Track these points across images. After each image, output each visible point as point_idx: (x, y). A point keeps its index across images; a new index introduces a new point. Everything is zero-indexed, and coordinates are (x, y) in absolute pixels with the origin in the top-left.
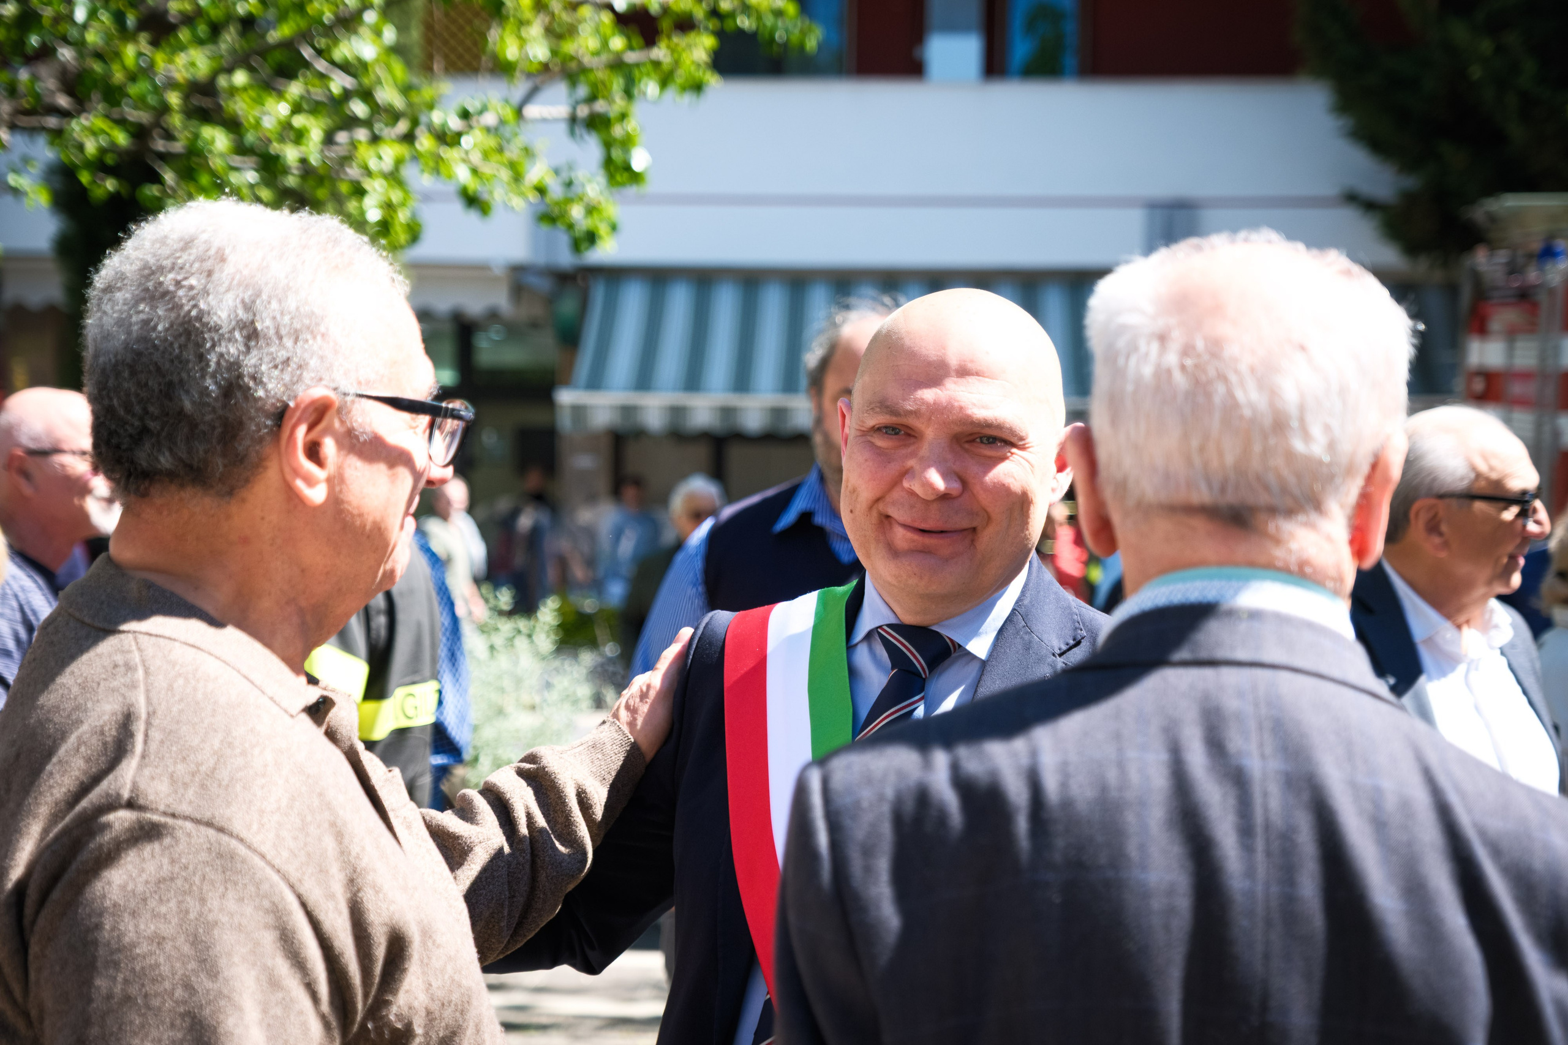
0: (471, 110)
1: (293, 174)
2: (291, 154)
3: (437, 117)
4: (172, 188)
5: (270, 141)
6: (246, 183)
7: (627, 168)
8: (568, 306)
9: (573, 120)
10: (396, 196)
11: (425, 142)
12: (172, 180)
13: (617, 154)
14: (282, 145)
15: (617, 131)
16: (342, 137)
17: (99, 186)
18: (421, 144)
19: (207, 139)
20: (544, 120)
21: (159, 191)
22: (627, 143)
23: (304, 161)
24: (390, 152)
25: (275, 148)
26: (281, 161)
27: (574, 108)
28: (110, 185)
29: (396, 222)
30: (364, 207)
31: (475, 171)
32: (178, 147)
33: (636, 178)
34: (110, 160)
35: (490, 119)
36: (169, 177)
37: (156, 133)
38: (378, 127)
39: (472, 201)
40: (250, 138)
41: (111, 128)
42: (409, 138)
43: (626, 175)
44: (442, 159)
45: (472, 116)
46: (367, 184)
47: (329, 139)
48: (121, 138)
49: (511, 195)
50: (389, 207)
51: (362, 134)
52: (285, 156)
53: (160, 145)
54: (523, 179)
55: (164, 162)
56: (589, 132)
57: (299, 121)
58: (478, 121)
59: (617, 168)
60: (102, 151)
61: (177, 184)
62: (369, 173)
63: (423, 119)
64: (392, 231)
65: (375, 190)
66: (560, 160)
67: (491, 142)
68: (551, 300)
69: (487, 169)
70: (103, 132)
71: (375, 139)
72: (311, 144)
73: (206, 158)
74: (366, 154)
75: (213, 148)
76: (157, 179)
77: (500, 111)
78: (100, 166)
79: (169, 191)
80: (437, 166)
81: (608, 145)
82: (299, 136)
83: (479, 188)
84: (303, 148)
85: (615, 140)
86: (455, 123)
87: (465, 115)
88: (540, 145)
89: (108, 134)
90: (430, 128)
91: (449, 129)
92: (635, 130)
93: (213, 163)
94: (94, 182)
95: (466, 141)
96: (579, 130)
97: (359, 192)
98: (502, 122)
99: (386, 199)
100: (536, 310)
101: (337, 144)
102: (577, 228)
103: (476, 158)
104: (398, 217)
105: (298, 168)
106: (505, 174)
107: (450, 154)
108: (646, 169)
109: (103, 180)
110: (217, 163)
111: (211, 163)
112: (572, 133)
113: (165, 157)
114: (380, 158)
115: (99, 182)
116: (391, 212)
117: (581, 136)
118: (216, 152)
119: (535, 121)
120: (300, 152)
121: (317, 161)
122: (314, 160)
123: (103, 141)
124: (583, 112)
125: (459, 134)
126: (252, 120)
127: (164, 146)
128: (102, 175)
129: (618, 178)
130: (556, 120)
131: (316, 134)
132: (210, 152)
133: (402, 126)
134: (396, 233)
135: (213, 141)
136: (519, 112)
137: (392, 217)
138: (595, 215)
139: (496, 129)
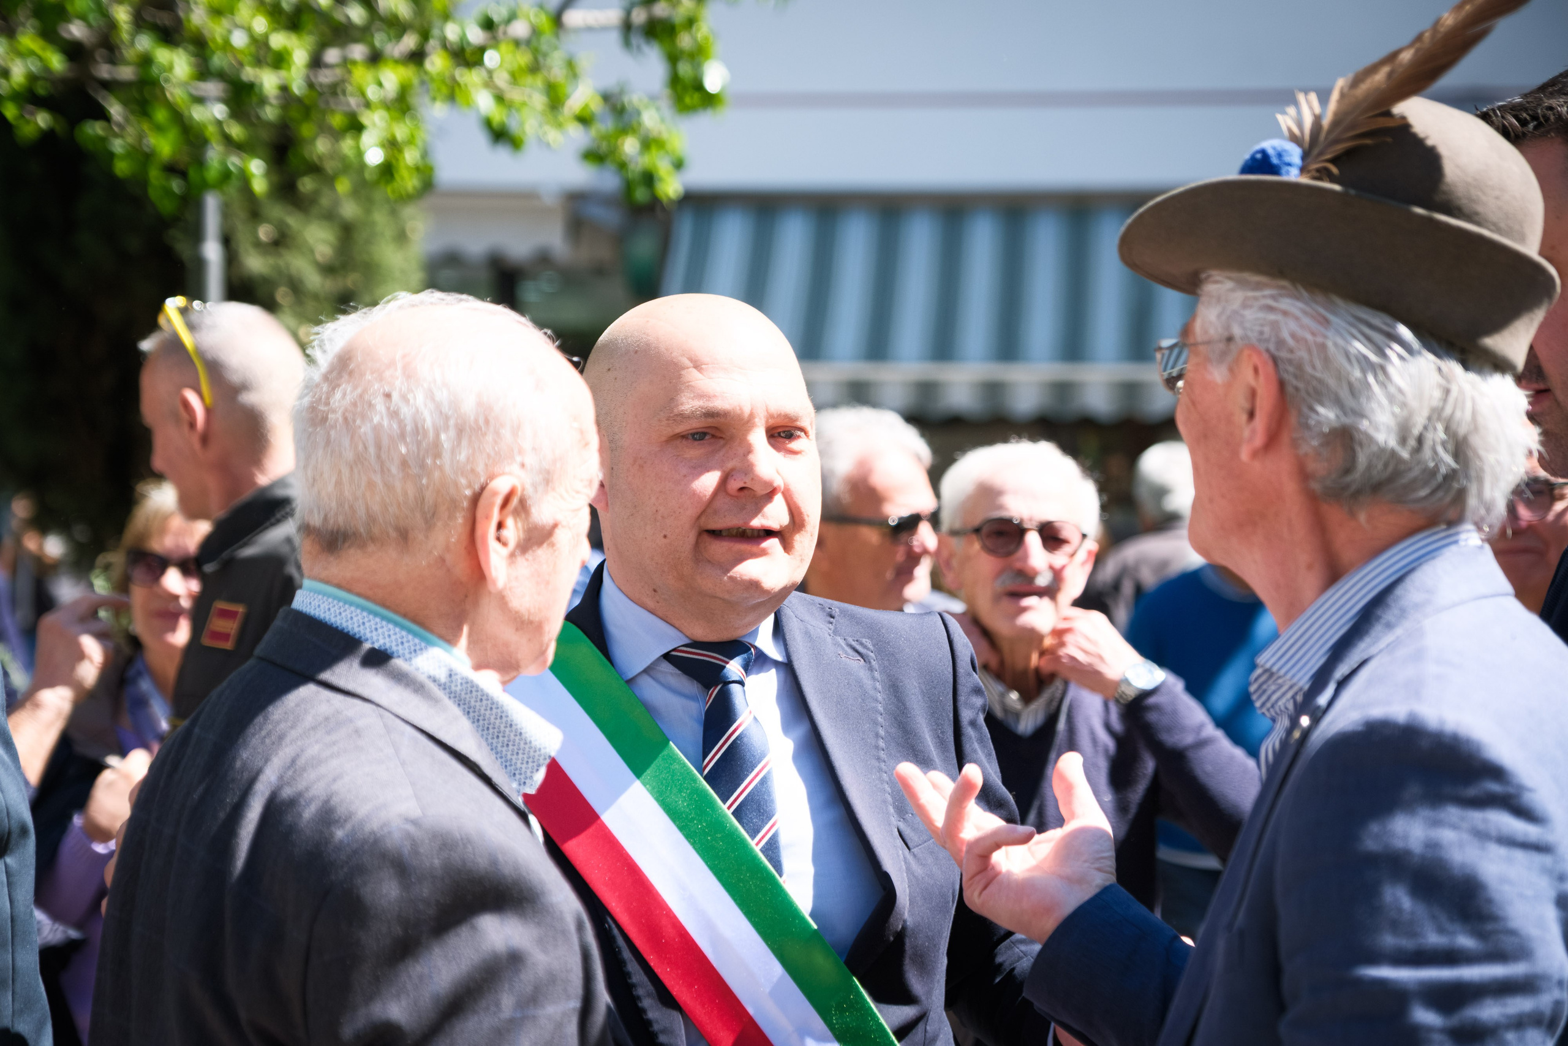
0: (496, 18)
1: (271, 105)
2: (269, 81)
3: (452, 32)
4: (119, 125)
5: (241, 65)
6: (211, 118)
7: (699, 87)
8: (644, 247)
9: (627, 27)
10: (401, 132)
11: (437, 63)
12: (120, 115)
13: (684, 69)
14: (257, 70)
15: (684, 41)
16: (332, 55)
17: (28, 122)
18: (433, 63)
19: (164, 65)
20: (589, 29)
21: (103, 129)
22: (698, 55)
23: (284, 89)
24: (392, 78)
25: (249, 73)
26: (257, 90)
27: (628, 13)
28: (43, 120)
29: (402, 164)
30: (362, 147)
31: (500, 98)
32: (126, 73)
33: (709, 100)
34: (41, 90)
35: (520, 29)
36: (115, 110)
37: (100, 53)
38: (379, 39)
39: (500, 135)
40: (218, 61)
41: (44, 49)
42: (417, 57)
43: (697, 96)
44: (459, 85)
45: (498, 26)
46: (366, 118)
47: (316, 62)
48: (56, 62)
49: (547, 128)
50: (392, 145)
51: (358, 51)
52: (261, 85)
53: (104, 71)
54: (563, 104)
55: (110, 92)
56: (648, 42)
57: (279, 40)
58: (505, 33)
59: (685, 88)
60: (32, 78)
61: (127, 120)
62: (368, 105)
63: (435, 32)
64: (396, 176)
65: (374, 125)
66: (609, 83)
67: (523, 58)
68: (621, 239)
69: (514, 95)
70: (32, 53)
71: (375, 58)
72: (294, 69)
73: (163, 89)
74: (362, 75)
75: (170, 76)
76: (102, 115)
77: (532, 18)
78: (30, 98)
79: (116, 129)
80: (453, 93)
81: (673, 58)
82: (279, 61)
83: (505, 119)
84: (283, 73)
85: (682, 52)
86: (475, 35)
87: (488, 25)
88: (585, 61)
89: (40, 58)
90: (444, 44)
91: (469, 43)
92: (706, 39)
93: (172, 94)
94: (22, 116)
95: (491, 58)
96: (636, 40)
97: (356, 127)
98: (536, 32)
99: (389, 136)
100: (603, 252)
101: (328, 66)
102: (632, 167)
103: (502, 80)
104: (404, 158)
105: (277, 97)
106: (539, 100)
107: (471, 78)
108: (723, 89)
109: (32, 114)
110: (176, 94)
111: (168, 95)
112: (627, 43)
113: (109, 86)
114: (380, 84)
115: (27, 116)
116: (396, 152)
117: (639, 48)
118: (174, 80)
119: (578, 30)
120: (279, 78)
121: (299, 88)
122: (298, 87)
123: (34, 66)
124: (639, 16)
125: (482, 50)
126: (219, 40)
127: (110, 73)
128: (30, 107)
129: (688, 100)
130: (604, 29)
131: (300, 56)
132: (167, 80)
133: (410, 42)
134: (402, 179)
135: (170, 68)
136: (557, 20)
137: (397, 160)
138: (654, 150)
139: (528, 42)
